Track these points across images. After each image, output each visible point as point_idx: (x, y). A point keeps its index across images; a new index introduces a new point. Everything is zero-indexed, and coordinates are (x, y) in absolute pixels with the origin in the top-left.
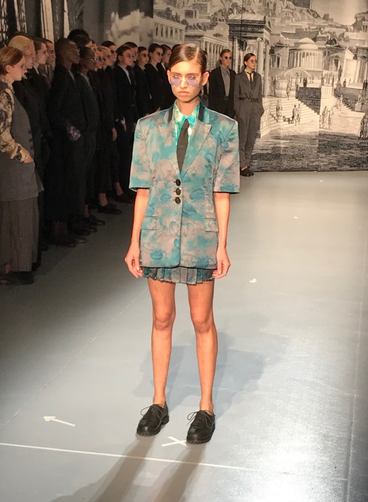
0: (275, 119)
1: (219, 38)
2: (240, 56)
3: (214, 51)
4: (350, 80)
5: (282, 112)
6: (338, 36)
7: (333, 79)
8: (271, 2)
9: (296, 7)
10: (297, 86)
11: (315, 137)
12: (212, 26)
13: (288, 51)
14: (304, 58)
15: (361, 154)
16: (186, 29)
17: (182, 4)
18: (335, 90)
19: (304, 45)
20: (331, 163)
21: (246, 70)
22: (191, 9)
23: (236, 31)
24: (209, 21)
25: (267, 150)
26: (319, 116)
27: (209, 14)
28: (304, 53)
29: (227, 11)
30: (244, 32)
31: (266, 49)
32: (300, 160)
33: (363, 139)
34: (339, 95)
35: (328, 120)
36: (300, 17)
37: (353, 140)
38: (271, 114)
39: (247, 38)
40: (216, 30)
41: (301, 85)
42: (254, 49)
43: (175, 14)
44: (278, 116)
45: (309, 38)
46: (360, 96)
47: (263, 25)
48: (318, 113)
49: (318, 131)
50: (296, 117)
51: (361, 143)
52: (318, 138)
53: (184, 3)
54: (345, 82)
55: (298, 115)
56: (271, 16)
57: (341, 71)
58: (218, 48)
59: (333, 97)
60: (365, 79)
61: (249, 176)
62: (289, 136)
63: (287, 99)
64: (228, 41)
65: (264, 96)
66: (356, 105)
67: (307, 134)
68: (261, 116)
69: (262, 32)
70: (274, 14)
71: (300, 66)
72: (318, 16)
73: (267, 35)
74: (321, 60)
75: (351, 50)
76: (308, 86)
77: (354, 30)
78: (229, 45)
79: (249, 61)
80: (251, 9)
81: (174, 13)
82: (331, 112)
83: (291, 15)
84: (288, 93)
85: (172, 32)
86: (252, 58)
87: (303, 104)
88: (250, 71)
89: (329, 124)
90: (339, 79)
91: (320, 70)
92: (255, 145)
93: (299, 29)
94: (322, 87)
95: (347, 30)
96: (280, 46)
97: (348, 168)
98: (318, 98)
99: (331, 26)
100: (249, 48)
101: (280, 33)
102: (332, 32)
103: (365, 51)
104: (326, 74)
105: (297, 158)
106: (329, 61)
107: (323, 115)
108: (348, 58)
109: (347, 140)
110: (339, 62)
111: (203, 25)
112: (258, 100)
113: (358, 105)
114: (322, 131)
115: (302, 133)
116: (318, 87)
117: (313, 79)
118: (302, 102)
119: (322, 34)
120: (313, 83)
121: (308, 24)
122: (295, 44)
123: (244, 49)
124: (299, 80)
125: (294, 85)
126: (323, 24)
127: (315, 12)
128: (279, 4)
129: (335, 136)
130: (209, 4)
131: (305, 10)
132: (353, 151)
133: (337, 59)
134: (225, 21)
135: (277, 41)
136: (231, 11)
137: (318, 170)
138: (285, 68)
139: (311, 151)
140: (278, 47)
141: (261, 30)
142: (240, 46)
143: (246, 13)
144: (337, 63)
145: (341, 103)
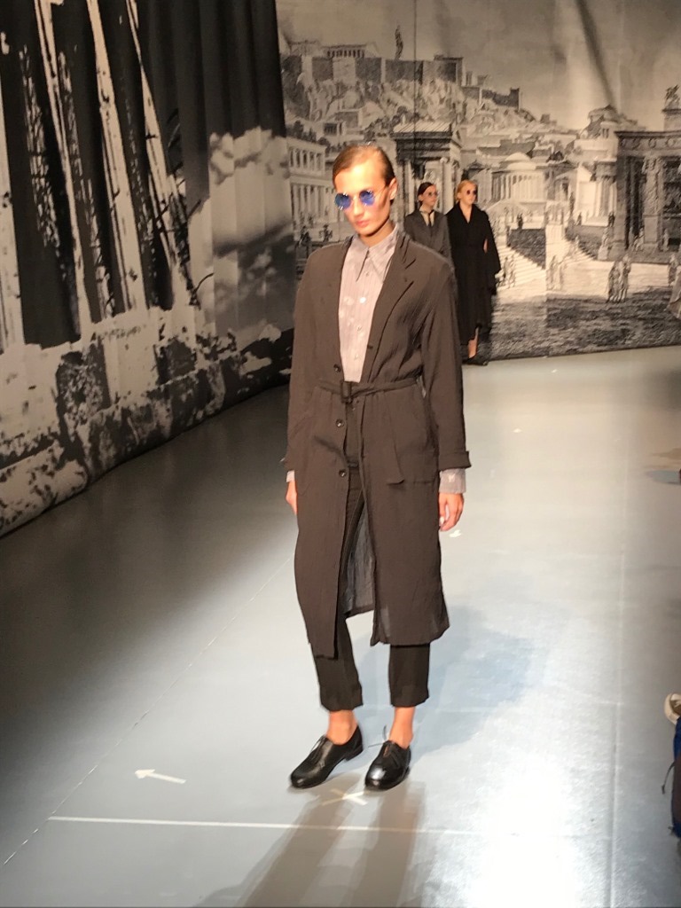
4: (588, 214)
6: (565, 147)
7: (563, 214)
8: (459, 103)
9: (498, 107)
10: (508, 228)
11: (540, 305)
13: (491, 176)
14: (515, 185)
15: (612, 326)
16: (327, 151)
17: (318, 116)
18: (566, 230)
19: (514, 164)
20: (568, 342)
22: (333, 121)
23: (405, 150)
24: (363, 137)
26: (544, 271)
27: (361, 127)
28: (515, 178)
30: (420, 150)
31: (455, 174)
32: (520, 341)
33: (613, 302)
34: (573, 237)
35: (558, 277)
36: (506, 123)
37: (598, 306)
39: (424, 159)
41: (515, 226)
42: (437, 175)
43: (309, 130)
45: (523, 152)
46: (604, 237)
47: (449, 137)
48: (544, 267)
49: (545, 294)
50: (508, 277)
51: (611, 308)
52: (546, 305)
53: (321, 113)
54: (580, 217)
55: (512, 273)
56: (461, 123)
57: (572, 200)
59: (564, 241)
60: (611, 210)
66: (600, 251)
67: (529, 300)
69: (448, 149)
70: (464, 120)
71: (510, 196)
72: (532, 119)
73: (455, 152)
74: (543, 185)
75: (586, 166)
76: (525, 226)
77: (589, 135)
79: (426, 193)
80: (428, 115)
81: (306, 130)
82: (562, 264)
83: (491, 120)
85: (305, 157)
86: (430, 189)
87: (518, 254)
88: (429, 210)
89: (562, 282)
90: (571, 213)
91: (541, 200)
93: (505, 140)
94: (547, 226)
95: (578, 138)
96: (477, 168)
97: (595, 347)
98: (542, 244)
99: (554, 132)
100: (429, 175)
101: (476, 148)
102: (556, 140)
103: (608, 167)
104: (550, 207)
105: (516, 339)
106: (555, 185)
107: (551, 269)
108: (583, 180)
109: (589, 305)
110: (570, 187)
113: (602, 251)
114: (552, 295)
115: (521, 298)
116: (539, 227)
117: (532, 215)
118: (517, 251)
119: (541, 145)
120: (531, 221)
121: (518, 132)
122: (501, 163)
123: (421, 175)
124: (510, 219)
125: (503, 226)
126: (540, 131)
127: (528, 113)
128: (472, 103)
129: (571, 300)
130: (360, 112)
131: (512, 109)
132: (601, 322)
133: (566, 182)
134: (388, 136)
135: (473, 161)
136: (397, 119)
137: (548, 355)
138: (487, 202)
139: (536, 326)
140: (474, 170)
141: (446, 146)
142: (414, 172)
143: (421, 120)
144: (566, 189)
145: (577, 249)
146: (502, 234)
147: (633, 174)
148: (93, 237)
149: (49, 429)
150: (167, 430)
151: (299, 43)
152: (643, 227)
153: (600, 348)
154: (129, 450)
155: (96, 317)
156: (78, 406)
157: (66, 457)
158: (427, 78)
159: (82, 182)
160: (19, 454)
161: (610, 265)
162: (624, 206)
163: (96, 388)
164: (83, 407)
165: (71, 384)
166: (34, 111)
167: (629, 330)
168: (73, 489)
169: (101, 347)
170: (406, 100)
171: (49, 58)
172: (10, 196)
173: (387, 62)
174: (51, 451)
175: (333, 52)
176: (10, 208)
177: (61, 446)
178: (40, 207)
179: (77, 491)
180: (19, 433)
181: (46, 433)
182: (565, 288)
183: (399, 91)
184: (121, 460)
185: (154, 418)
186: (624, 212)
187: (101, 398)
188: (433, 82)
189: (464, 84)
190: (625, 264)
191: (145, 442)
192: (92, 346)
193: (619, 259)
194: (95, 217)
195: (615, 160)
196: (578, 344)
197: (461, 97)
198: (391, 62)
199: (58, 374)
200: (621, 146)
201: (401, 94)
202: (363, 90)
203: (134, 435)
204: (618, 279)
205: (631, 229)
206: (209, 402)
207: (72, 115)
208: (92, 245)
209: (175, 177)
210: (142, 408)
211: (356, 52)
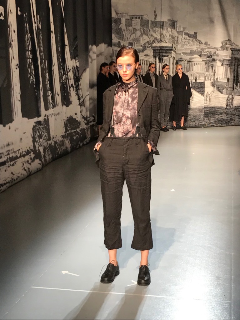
1: (147, 57)
2: (159, 66)
3: (144, 64)
4: (220, 77)
6: (213, 53)
7: (211, 77)
8: (176, 36)
9: (190, 38)
10: (192, 82)
11: (202, 109)
12: (143, 51)
13: (186, 63)
14: (195, 66)
15: (227, 117)
17: (126, 40)
18: (212, 83)
19: (195, 59)
20: (212, 123)
21: (164, 74)
22: (132, 42)
23: (156, 53)
24: (142, 48)
26: (204, 97)
27: (141, 44)
28: (195, 63)
29: (152, 42)
30: (162, 53)
31: (173, 62)
33: (228, 109)
34: (214, 85)
35: (209, 99)
36: (192, 44)
37: (222, 110)
39: (163, 56)
40: (146, 52)
41: (194, 81)
42: (167, 62)
43: (123, 45)
45: (197, 55)
46: (225, 86)
47: (172, 49)
49: (204, 105)
51: (227, 111)
52: (204, 109)
53: (128, 39)
54: (217, 78)
56: (176, 44)
57: (215, 72)
58: (147, 62)
59: (211, 87)
60: (228, 76)
61: (167, 131)
64: (153, 58)
66: (224, 91)
67: (198, 107)
69: (171, 53)
70: (177, 43)
71: (193, 70)
72: (202, 43)
73: (173, 54)
74: (204, 67)
75: (220, 61)
76: (197, 81)
77: (221, 50)
79: (165, 68)
82: (210, 95)
83: (187, 43)
86: (167, 67)
87: (195, 91)
88: (166, 74)
89: (210, 101)
90: (214, 77)
91: (204, 72)
93: (192, 50)
94: (205, 81)
95: (217, 50)
96: (181, 60)
97: (221, 125)
98: (203, 88)
99: (209, 48)
100: (164, 62)
101: (181, 53)
102: (209, 51)
103: (228, 61)
105: (193, 121)
106: (208, 67)
107: (206, 96)
108: (219, 65)
110: (214, 67)
111: (138, 50)
112: (170, 90)
113: (225, 91)
114: (206, 106)
116: (203, 82)
118: (194, 90)
119: (204, 52)
120: (200, 79)
121: (197, 47)
122: (190, 58)
123: (162, 62)
124: (192, 78)
126: (204, 47)
127: (200, 41)
128: (180, 37)
130: (141, 38)
131: (194, 39)
133: (212, 66)
134: (150, 48)
135: (180, 57)
136: (154, 42)
137: (204, 127)
139: (200, 117)
140: (180, 60)
142: (159, 61)
143: (162, 42)
144: (212, 68)
145: (216, 90)
147: (236, 64)
148: (47, 81)
149: (30, 148)
150: (69, 149)
151: (120, 14)
152: (239, 83)
153: (222, 125)
154: (57, 156)
155: (47, 109)
156: (40, 140)
157: (36, 158)
158: (165, 28)
159: (44, 61)
160: (18, 156)
161: (228, 95)
162: (233, 75)
163: (46, 134)
164: (41, 140)
165: (37, 132)
166: (28, 35)
167: (233, 119)
168: (37, 169)
169: (48, 119)
170: (158, 35)
171: (34, 17)
172: (18, 65)
173: (151, 21)
174: (30, 155)
175: (133, 17)
176: (18, 69)
177: (34, 154)
178: (29, 69)
179: (39, 170)
180: (18, 149)
181: (29, 149)
182: (211, 104)
183: (155, 31)
184: (54, 159)
185: (65, 145)
186: (232, 77)
187: (47, 137)
188: (167, 29)
189: (178, 30)
190: (232, 96)
191: (62, 153)
192: (45, 119)
193: (230, 94)
194: (48, 74)
195: (230, 59)
197: (176, 34)
198: (153, 21)
199: (33, 129)
200: (232, 54)
201: (156, 33)
202: (142, 31)
203: (58, 151)
204: (230, 101)
205: (235, 83)
206: (85, 140)
207: (41, 37)
208: (47, 83)
209: (75, 60)
210: (60, 141)
211: (140, 17)
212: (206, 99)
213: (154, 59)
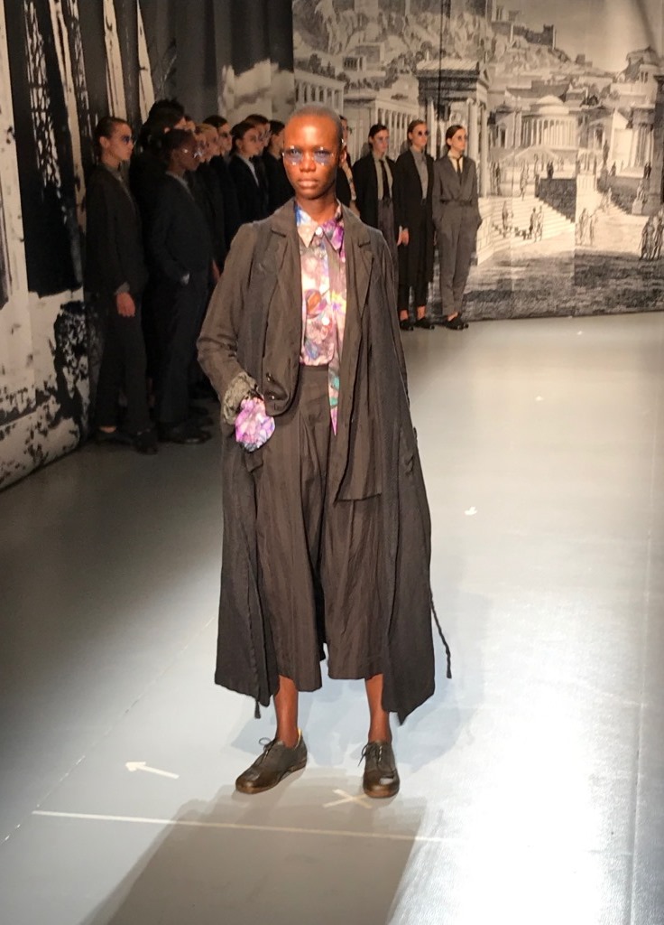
0: (500, 233)
1: (400, 102)
2: (439, 131)
4: (622, 164)
5: (513, 220)
6: (600, 91)
7: (595, 163)
8: (487, 39)
9: (531, 45)
10: (537, 177)
11: (567, 261)
12: (388, 83)
13: (520, 120)
14: (546, 131)
15: (644, 286)
16: (346, 88)
17: (337, 48)
18: (599, 180)
19: (546, 107)
20: (596, 302)
21: (450, 154)
22: (353, 55)
23: (430, 89)
24: (383, 74)
25: (489, 284)
26: (573, 225)
27: (383, 62)
28: (546, 122)
30: (446, 89)
31: (481, 116)
32: (544, 299)
33: (647, 260)
34: (606, 189)
35: (589, 231)
36: (538, 62)
37: (630, 263)
38: (493, 225)
39: (449, 99)
40: (396, 88)
41: (544, 175)
42: (462, 117)
43: (327, 65)
44: (505, 227)
45: (555, 96)
46: (639, 189)
47: (475, 76)
48: (573, 220)
49: (573, 249)
50: (535, 229)
51: (643, 267)
52: (573, 262)
53: (341, 45)
54: (614, 167)
55: (539, 225)
56: (489, 62)
57: (606, 149)
59: (596, 192)
60: (647, 160)
61: (462, 328)
62: (524, 260)
63: (521, 198)
64: (417, 106)
65: (481, 196)
67: (555, 256)
68: (478, 228)
70: (492, 59)
71: (540, 143)
72: (567, 59)
73: (483, 93)
74: (575, 132)
75: (622, 112)
76: (556, 175)
77: (626, 80)
78: (420, 113)
79: (455, 137)
80: (454, 50)
81: (324, 64)
82: (593, 218)
83: (522, 59)
84: (522, 189)
85: (321, 93)
86: (459, 133)
87: (546, 205)
88: (457, 156)
89: (592, 237)
90: (605, 162)
91: (574, 148)
92: (469, 277)
93: (536, 82)
94: (578, 176)
95: (615, 81)
96: (505, 110)
97: (624, 308)
98: (572, 195)
99: (589, 74)
100: (454, 117)
101: (505, 89)
102: (591, 83)
103: (646, 114)
104: (583, 155)
105: (539, 297)
106: (588, 132)
107: (581, 222)
108: (619, 127)
109: (621, 262)
111: (373, 81)
112: (472, 203)
113: (637, 204)
114: (580, 250)
115: (547, 254)
116: (570, 176)
117: (562, 163)
118: (545, 202)
119: (574, 88)
120: (562, 170)
121: (551, 73)
122: (531, 106)
123: (446, 118)
124: (540, 166)
125: (531, 175)
126: (575, 72)
127: (562, 53)
128: (502, 40)
129: (601, 257)
130: (382, 45)
131: (545, 48)
132: (632, 281)
133: (600, 129)
134: (411, 73)
135: (500, 102)
136: (421, 55)
137: (573, 315)
138: (516, 148)
139: (562, 284)
140: (502, 112)
141: (472, 86)
142: (438, 113)
143: (447, 57)
144: (600, 136)
145: (610, 202)
146: (531, 183)
149: (46, 383)
156: (78, 360)
157: (63, 414)
158: (454, 12)
160: (21, 410)
161: (645, 220)
162: (661, 157)
164: (84, 361)
165: (71, 336)
167: (660, 291)
170: (433, 36)
174: (46, 407)
177: (58, 402)
180: (22, 388)
181: (42, 389)
182: (594, 244)
183: (425, 26)
186: (661, 163)
188: (461, 16)
189: (494, 19)
190: (660, 220)
193: (654, 214)
195: (653, 106)
196: (607, 305)
197: (490, 33)
199: (57, 326)
200: (661, 91)
201: (426, 28)
202: (385, 22)
204: (652, 236)
207: (78, 43)
212: (581, 229)
213: (423, 109)
